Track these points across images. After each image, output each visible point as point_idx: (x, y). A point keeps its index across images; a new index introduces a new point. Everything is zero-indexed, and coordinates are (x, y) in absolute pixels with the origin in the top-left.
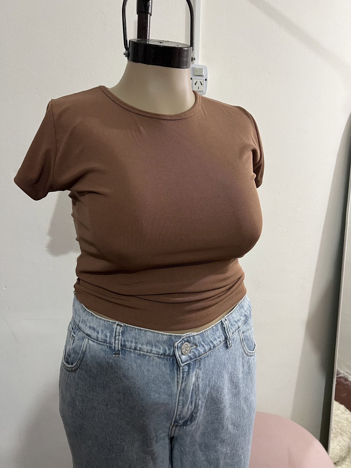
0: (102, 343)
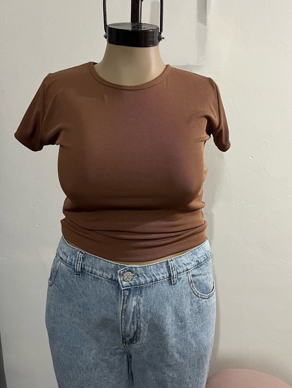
0: (69, 265)
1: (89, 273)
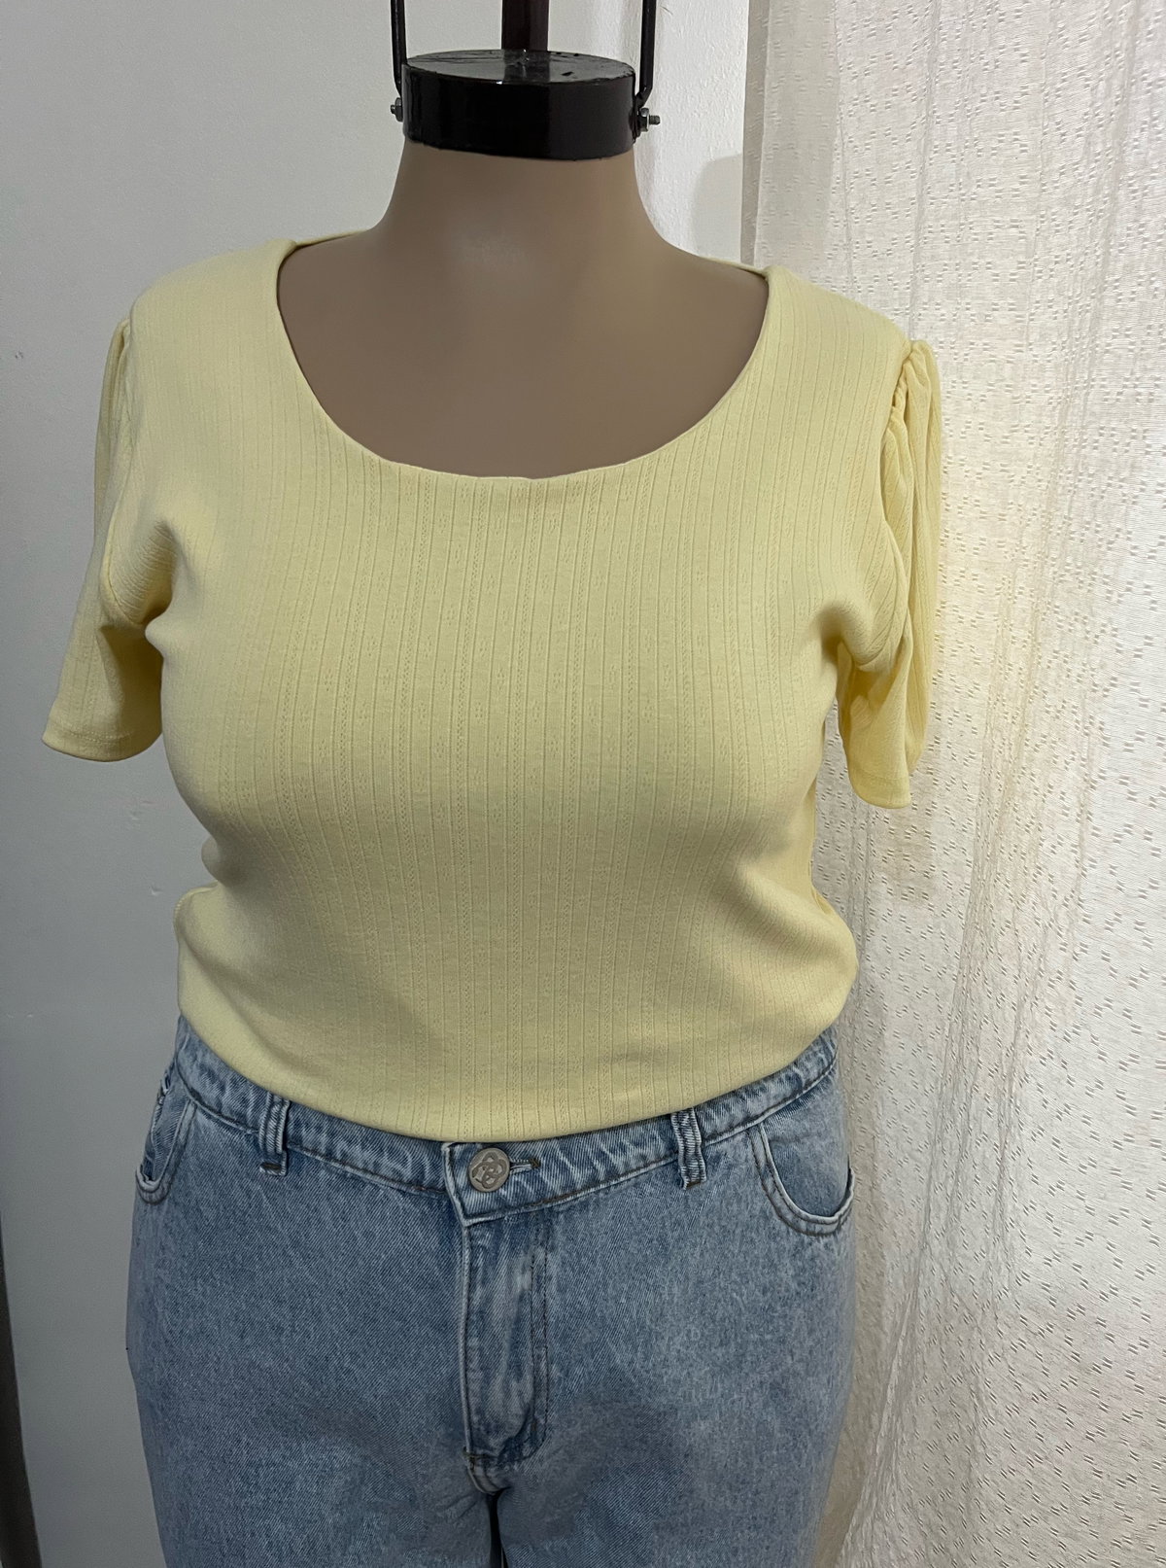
1: (318, 1158)
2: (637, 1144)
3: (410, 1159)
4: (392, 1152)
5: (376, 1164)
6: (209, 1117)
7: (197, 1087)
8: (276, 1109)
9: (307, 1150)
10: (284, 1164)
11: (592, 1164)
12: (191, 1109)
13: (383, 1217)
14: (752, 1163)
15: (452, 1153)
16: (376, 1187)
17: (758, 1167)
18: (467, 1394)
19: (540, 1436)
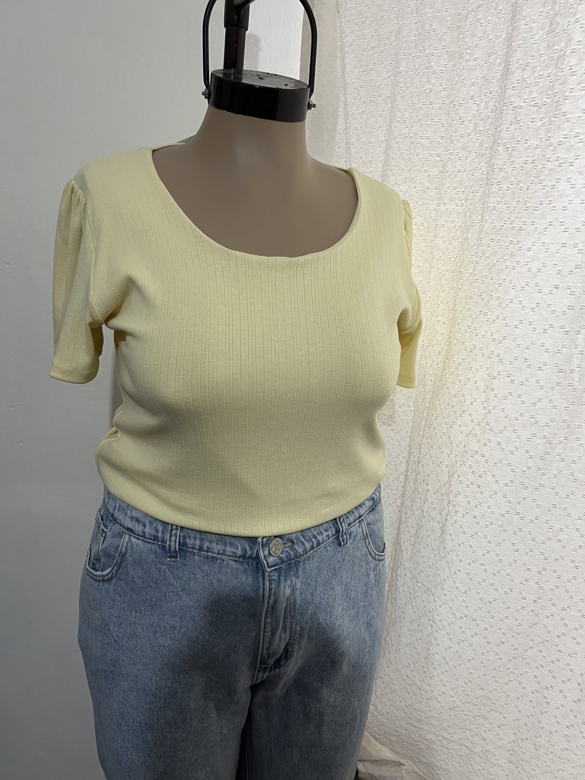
0: (151, 541)
1: (195, 551)
2: (326, 531)
3: (239, 547)
4: (231, 545)
5: (224, 550)
6: (138, 539)
7: (130, 525)
8: (174, 532)
9: (189, 548)
10: (178, 555)
11: (312, 541)
12: (127, 537)
13: (227, 573)
14: (362, 534)
15: (262, 542)
16: (223, 560)
17: (363, 536)
18: (263, 642)
19: (289, 655)
